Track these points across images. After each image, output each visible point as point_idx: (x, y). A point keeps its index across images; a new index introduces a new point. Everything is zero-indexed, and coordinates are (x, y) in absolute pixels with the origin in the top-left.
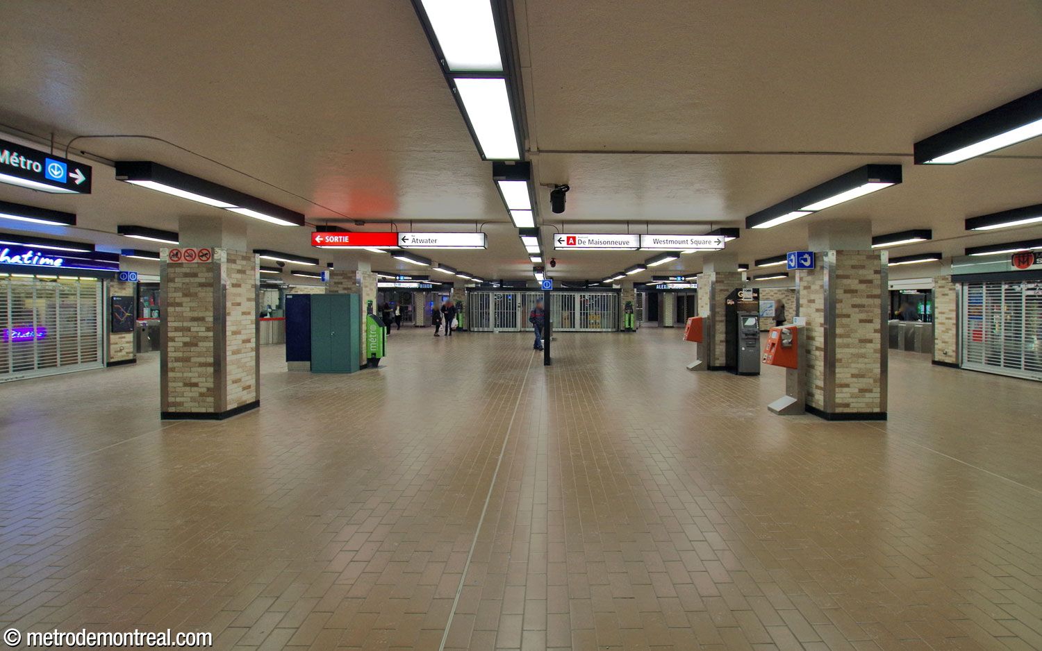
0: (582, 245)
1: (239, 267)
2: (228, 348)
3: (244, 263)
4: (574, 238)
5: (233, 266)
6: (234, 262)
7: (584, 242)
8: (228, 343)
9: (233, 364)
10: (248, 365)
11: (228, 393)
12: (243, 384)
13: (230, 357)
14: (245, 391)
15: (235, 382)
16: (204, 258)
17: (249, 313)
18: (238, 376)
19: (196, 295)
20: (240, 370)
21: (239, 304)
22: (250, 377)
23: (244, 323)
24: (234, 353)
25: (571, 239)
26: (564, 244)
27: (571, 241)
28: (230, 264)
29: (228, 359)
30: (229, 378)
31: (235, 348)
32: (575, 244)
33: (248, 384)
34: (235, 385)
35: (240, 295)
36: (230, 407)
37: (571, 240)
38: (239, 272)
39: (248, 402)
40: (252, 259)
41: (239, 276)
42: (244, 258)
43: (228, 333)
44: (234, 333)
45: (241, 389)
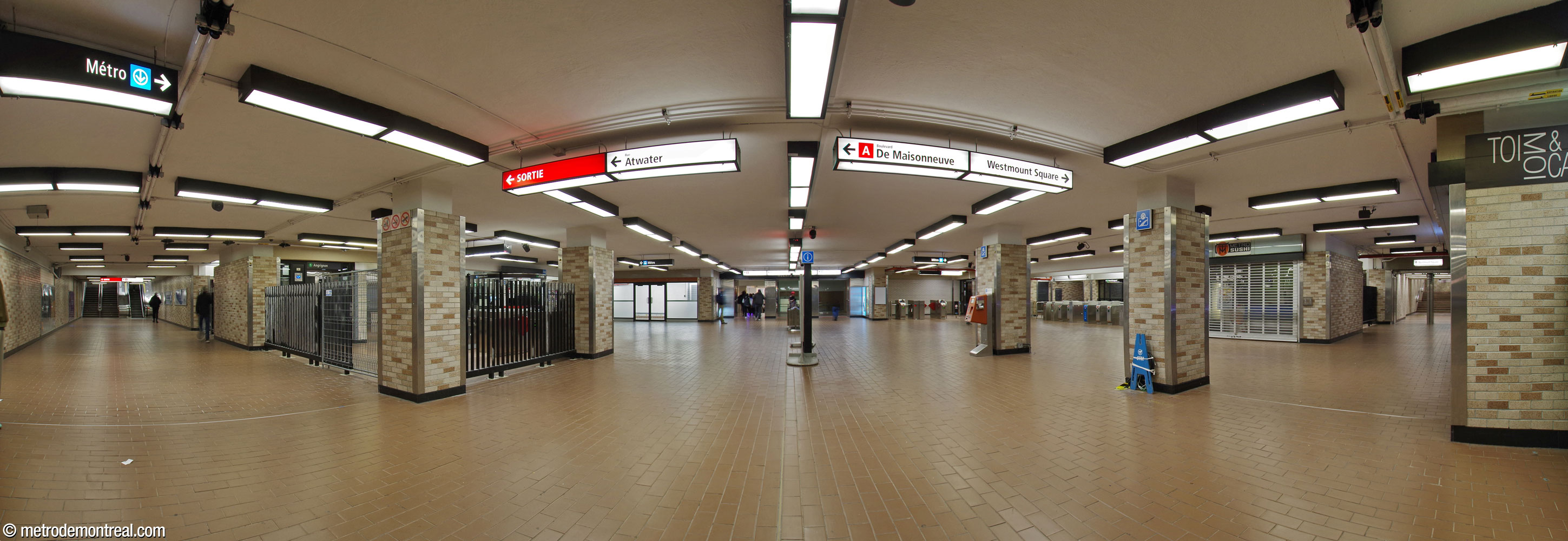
0: (883, 159)
1: (441, 232)
2: (426, 323)
3: (446, 226)
4: (871, 147)
5: (433, 229)
6: (434, 225)
7: (886, 155)
8: (426, 317)
9: (432, 341)
10: (451, 343)
11: (426, 374)
12: (444, 365)
13: (428, 333)
14: (447, 374)
15: (434, 361)
16: (405, 223)
17: (452, 285)
18: (439, 356)
19: (399, 263)
20: (441, 349)
21: (440, 273)
22: (453, 358)
23: (445, 295)
24: (434, 328)
25: (866, 147)
26: (855, 155)
27: (866, 152)
28: (428, 228)
29: (426, 334)
30: (428, 357)
31: (434, 323)
32: (871, 156)
33: (451, 365)
34: (435, 366)
35: (441, 263)
36: (428, 390)
37: (866, 150)
38: (440, 236)
39: (451, 387)
40: (456, 222)
41: (440, 241)
42: (445, 221)
43: (426, 306)
44: (434, 306)
45: (442, 370)
